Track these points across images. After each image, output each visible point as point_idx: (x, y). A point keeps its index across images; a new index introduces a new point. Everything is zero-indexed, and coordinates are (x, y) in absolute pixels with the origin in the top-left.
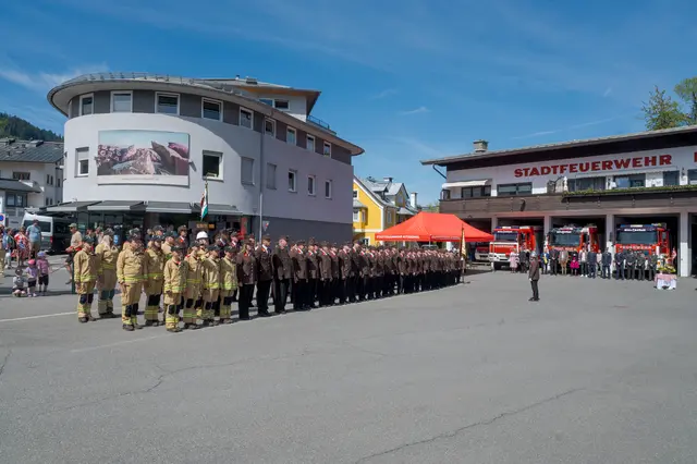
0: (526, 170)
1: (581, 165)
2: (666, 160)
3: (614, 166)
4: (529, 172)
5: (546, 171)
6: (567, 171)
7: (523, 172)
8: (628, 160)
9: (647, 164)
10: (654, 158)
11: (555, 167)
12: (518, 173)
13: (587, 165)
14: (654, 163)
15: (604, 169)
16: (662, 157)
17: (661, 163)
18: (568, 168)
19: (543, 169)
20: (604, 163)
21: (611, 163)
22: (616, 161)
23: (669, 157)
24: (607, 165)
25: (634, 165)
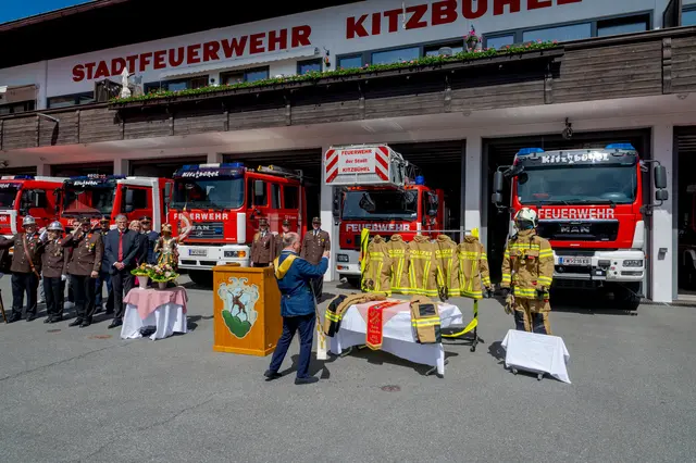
0: (90, 66)
1: (172, 51)
2: (302, 36)
3: (221, 52)
4: (95, 69)
5: (118, 66)
6: (150, 67)
7: (85, 70)
8: (244, 40)
9: (272, 48)
10: (284, 32)
11: (132, 59)
12: (78, 74)
13: (181, 50)
14: (283, 46)
15: (206, 59)
16: (296, 30)
17: (295, 44)
18: (152, 59)
19: (114, 62)
20: (206, 46)
21: (216, 45)
22: (225, 42)
23: (307, 30)
24: (211, 54)
25: (253, 50)
